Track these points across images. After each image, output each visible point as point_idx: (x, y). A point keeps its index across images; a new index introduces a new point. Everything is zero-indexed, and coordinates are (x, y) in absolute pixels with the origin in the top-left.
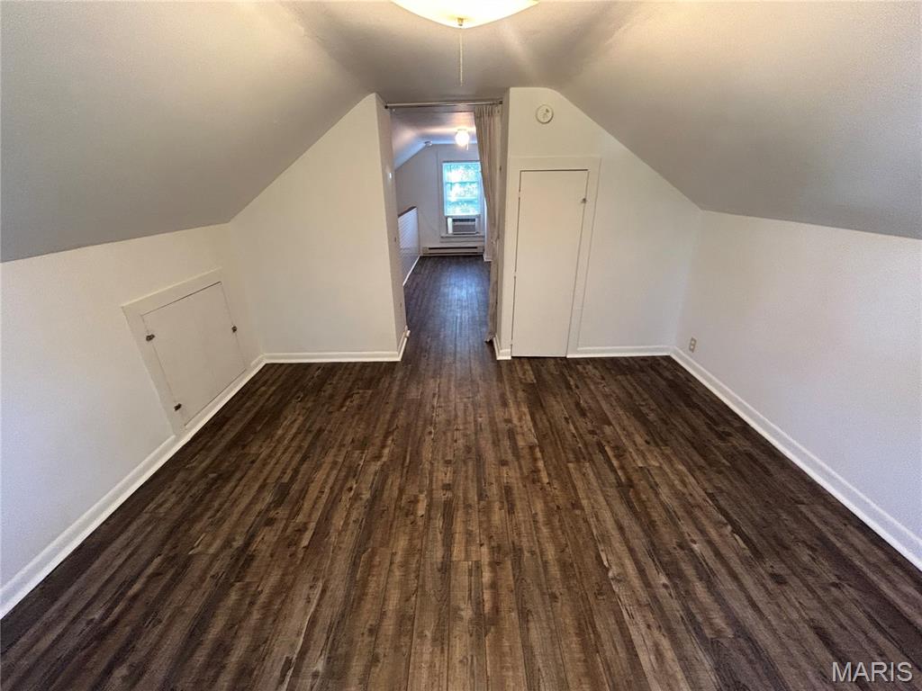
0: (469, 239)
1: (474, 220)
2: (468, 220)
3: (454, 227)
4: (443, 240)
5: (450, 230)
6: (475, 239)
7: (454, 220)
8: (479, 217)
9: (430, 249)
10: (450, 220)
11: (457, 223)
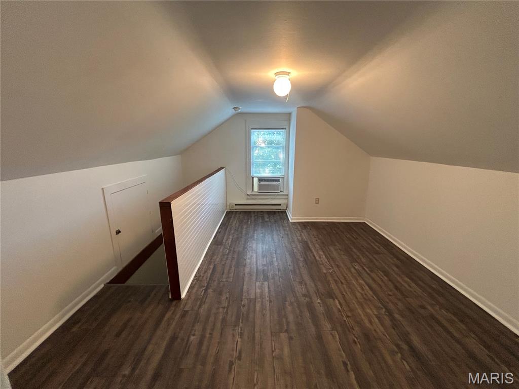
0: (274, 197)
1: (278, 180)
2: (273, 180)
3: (260, 187)
4: (248, 197)
5: (256, 188)
6: (278, 197)
7: (260, 180)
8: (283, 178)
9: (236, 205)
10: (256, 180)
11: (262, 183)
